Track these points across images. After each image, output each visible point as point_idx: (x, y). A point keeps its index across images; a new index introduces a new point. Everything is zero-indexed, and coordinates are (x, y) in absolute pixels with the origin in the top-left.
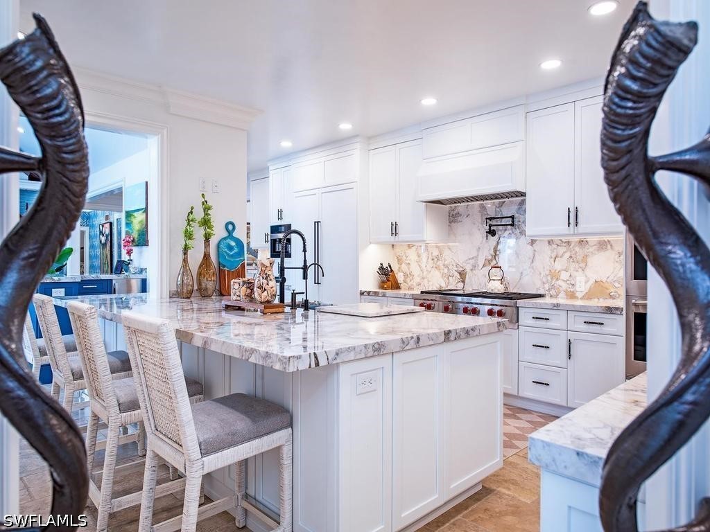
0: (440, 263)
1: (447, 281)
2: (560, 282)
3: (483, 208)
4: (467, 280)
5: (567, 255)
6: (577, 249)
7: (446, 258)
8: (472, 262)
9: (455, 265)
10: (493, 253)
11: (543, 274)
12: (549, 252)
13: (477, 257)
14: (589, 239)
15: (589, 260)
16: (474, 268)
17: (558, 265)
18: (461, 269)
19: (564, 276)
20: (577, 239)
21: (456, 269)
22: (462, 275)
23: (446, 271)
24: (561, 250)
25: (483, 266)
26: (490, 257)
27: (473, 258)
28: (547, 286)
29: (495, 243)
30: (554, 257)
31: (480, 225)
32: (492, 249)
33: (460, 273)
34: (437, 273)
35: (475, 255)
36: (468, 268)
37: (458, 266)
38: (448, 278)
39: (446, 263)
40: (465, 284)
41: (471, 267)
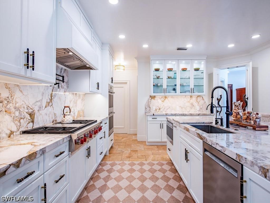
0: (11, 106)
1: (19, 124)
4: (35, 120)
5: (73, 100)
6: (75, 97)
7: (17, 100)
8: (39, 104)
9: (26, 107)
10: (50, 98)
12: (69, 98)
13: (41, 100)
16: (40, 109)
17: (71, 105)
18: (31, 111)
21: (27, 111)
22: (32, 115)
23: (17, 113)
25: (46, 107)
26: (49, 100)
27: (39, 101)
30: (70, 101)
32: (50, 95)
33: (30, 115)
34: (7, 117)
35: (41, 98)
36: (36, 109)
37: (28, 108)
38: (19, 121)
39: (17, 105)
40: (34, 123)
41: (38, 109)
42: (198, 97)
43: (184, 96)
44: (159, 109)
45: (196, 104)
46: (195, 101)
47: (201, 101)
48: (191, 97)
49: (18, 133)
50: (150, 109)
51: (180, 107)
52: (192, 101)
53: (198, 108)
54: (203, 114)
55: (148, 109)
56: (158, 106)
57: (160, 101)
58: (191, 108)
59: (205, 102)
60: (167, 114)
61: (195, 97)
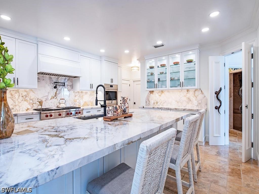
0: (28, 98)
2: (77, 103)
3: (51, 78)
5: (78, 96)
6: (81, 94)
7: (31, 96)
8: (45, 97)
9: (36, 99)
10: (55, 95)
11: (72, 100)
12: (74, 94)
13: (48, 96)
14: (83, 91)
15: (83, 97)
16: (46, 100)
17: (76, 98)
19: (78, 101)
20: (81, 91)
21: (37, 100)
23: (31, 101)
24: (77, 94)
25: (51, 99)
26: (54, 96)
28: (73, 104)
29: (56, 91)
30: (75, 96)
31: (49, 84)
32: (54, 93)
33: (39, 102)
34: (25, 103)
35: (47, 95)
36: (43, 100)
37: (38, 99)
38: (33, 105)
39: (31, 98)
40: (42, 106)
41: (45, 100)
42: (195, 91)
43: (180, 90)
44: (157, 103)
45: (193, 99)
46: (193, 96)
47: (199, 96)
48: (188, 91)
49: (32, 109)
50: (149, 102)
51: (176, 101)
52: (188, 95)
53: (195, 102)
54: (189, 109)
55: (148, 102)
56: (156, 100)
57: (157, 95)
58: (188, 103)
59: (205, 97)
60: (154, 107)
61: (192, 91)
